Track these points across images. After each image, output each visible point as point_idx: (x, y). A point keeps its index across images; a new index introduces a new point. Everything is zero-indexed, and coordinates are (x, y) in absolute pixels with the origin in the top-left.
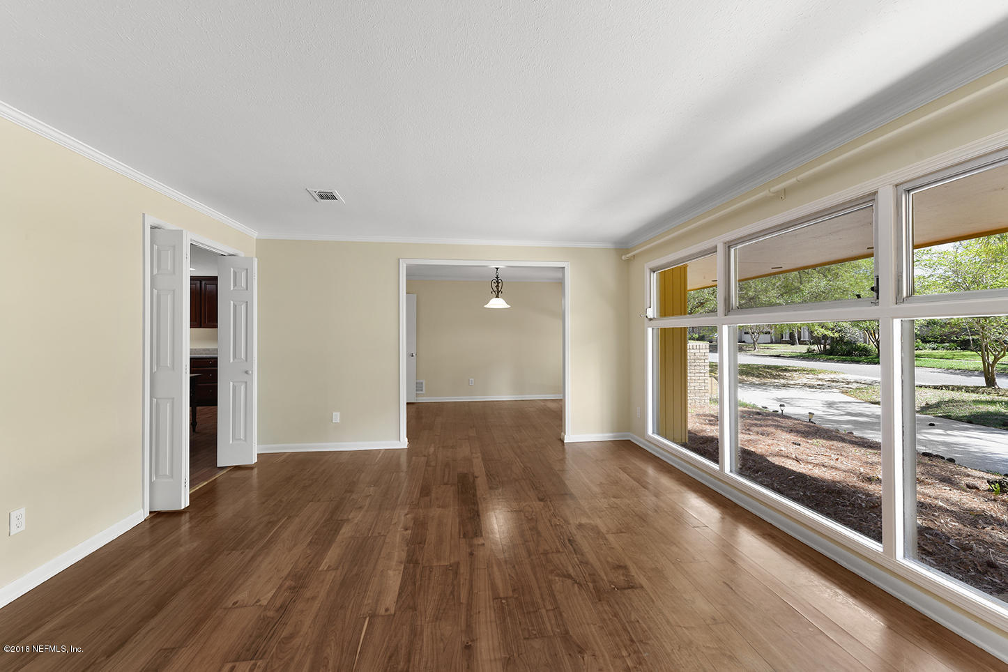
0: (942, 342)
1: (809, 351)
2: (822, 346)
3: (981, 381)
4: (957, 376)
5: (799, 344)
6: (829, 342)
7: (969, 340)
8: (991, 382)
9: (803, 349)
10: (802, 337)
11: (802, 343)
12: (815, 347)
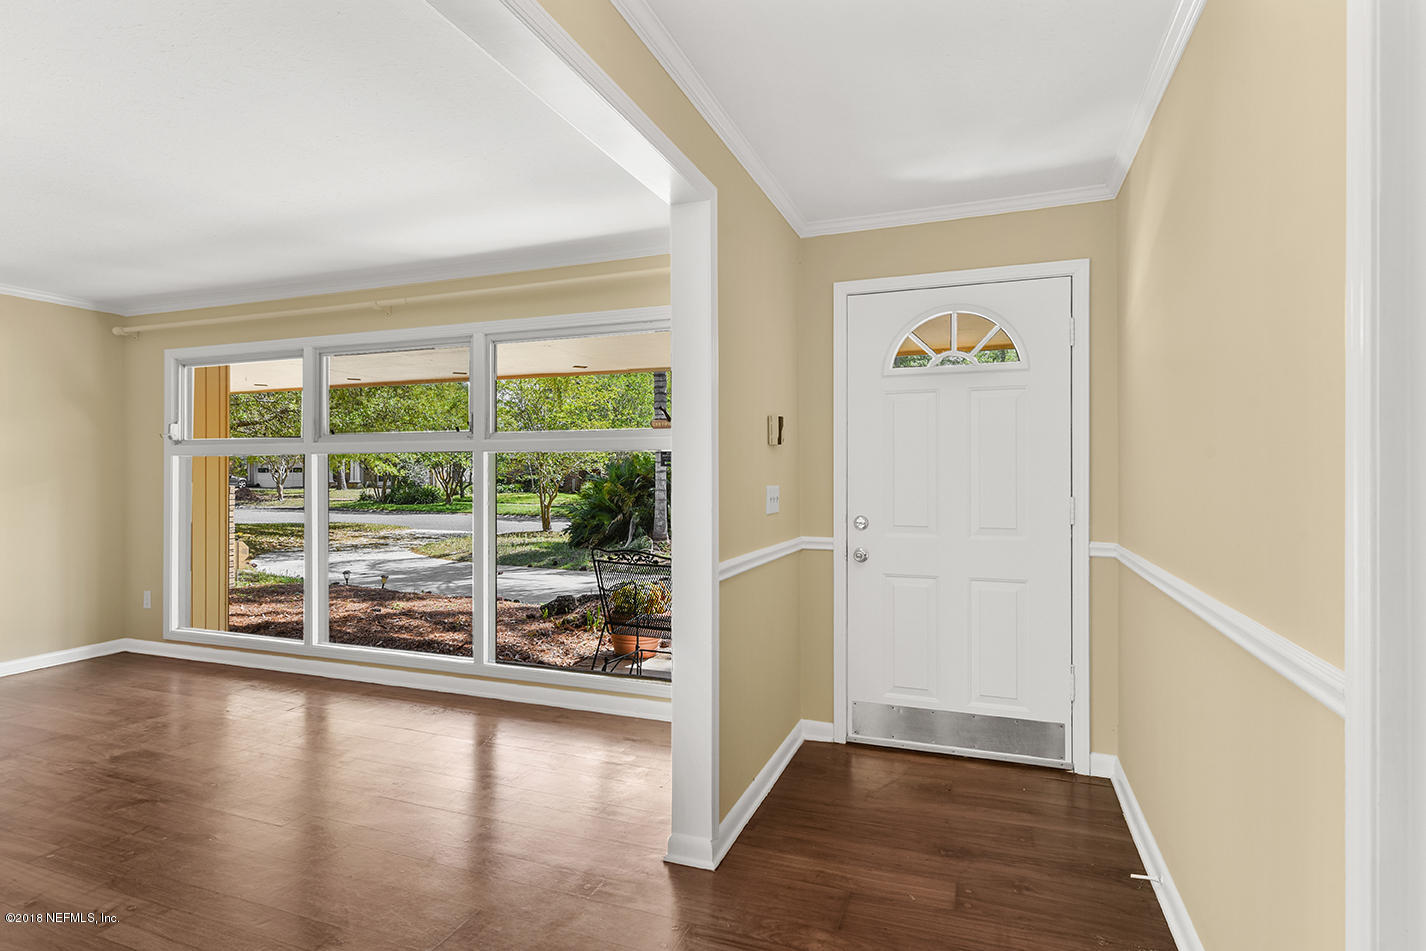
0: (509, 483)
1: (363, 498)
2: (380, 490)
3: (538, 526)
4: (509, 522)
5: (348, 488)
6: (389, 483)
7: (530, 480)
8: (546, 527)
9: (353, 496)
10: (352, 476)
11: (352, 486)
12: (370, 492)
